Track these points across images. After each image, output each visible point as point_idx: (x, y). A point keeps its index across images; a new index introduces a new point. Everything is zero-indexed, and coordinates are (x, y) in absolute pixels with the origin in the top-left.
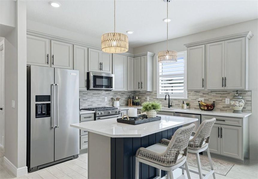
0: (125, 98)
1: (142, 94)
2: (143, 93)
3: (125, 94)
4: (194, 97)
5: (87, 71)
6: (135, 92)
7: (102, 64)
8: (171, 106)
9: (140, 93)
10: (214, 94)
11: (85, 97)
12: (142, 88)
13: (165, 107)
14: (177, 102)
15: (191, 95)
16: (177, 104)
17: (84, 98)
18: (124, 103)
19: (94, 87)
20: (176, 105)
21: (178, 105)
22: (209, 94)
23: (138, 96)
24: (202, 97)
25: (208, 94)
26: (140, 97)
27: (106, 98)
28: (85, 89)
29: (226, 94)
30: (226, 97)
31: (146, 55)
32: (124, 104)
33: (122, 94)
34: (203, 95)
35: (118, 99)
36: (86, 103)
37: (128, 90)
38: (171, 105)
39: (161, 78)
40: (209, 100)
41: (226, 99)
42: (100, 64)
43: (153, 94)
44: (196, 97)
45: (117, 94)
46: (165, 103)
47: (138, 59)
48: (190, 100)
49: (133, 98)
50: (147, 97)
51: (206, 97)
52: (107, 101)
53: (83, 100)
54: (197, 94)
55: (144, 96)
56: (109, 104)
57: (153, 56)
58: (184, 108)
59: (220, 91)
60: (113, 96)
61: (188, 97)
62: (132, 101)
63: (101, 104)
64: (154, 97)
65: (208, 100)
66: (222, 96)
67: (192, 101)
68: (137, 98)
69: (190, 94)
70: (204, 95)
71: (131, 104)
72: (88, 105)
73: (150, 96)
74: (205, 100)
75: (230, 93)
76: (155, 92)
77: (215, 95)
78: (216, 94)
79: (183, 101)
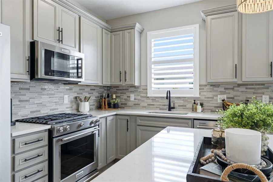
0: (96, 97)
1: (121, 90)
2: (123, 90)
3: (96, 91)
4: (210, 95)
5: (29, 40)
6: (109, 88)
7: (62, 31)
8: (174, 108)
9: (117, 88)
10: (242, 89)
11: (25, 95)
12: (125, 80)
13: (160, 109)
14: (181, 102)
15: (205, 92)
16: (182, 104)
17: (23, 98)
18: (94, 105)
19: (46, 73)
20: (179, 106)
21: (183, 106)
22: (235, 89)
23: (115, 93)
24: (222, 93)
25: (233, 89)
26: (119, 95)
27: (66, 97)
28: (27, 77)
29: (263, 88)
30: (263, 93)
31: (133, 28)
32: (94, 107)
33: (91, 90)
34: (224, 90)
35: (87, 99)
36: (27, 107)
37: (103, 83)
38: (172, 106)
39: (153, 66)
40: (236, 98)
41: (263, 96)
42: (59, 30)
43: (141, 90)
44: (213, 93)
45: (84, 89)
46: (161, 104)
47: (119, 34)
48: (203, 98)
49: (108, 96)
50: (131, 95)
51: (229, 93)
52: (67, 102)
53: (20, 101)
54: (215, 89)
55: (125, 93)
56: (72, 107)
57: (140, 31)
58: (198, 111)
59: (252, 85)
60: (78, 94)
61: (200, 93)
62: (108, 101)
63: (57, 109)
64: (143, 95)
65: (233, 98)
66: (256, 91)
67: (206, 99)
68: (114, 97)
69: (203, 89)
70: (227, 91)
71: (107, 106)
72: (31, 112)
73: (136, 94)
74: (227, 98)
75: (270, 88)
76: (144, 88)
77: (245, 90)
78: (246, 88)
79: (195, 101)
